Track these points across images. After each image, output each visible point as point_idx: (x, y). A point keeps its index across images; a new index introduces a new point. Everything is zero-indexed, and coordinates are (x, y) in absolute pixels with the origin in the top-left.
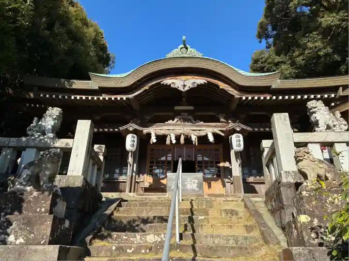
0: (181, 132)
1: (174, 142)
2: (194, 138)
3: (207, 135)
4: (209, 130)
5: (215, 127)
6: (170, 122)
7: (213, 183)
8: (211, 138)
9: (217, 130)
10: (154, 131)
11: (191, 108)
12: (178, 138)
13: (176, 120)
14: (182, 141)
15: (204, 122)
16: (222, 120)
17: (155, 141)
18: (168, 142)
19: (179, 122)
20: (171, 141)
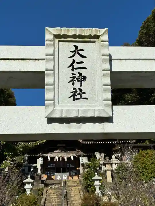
0: (60, 156)
1: (57, 160)
2: (65, 158)
3: (71, 157)
4: (72, 155)
5: (74, 153)
6: (56, 151)
7: (74, 177)
8: (72, 158)
9: (74, 155)
10: (49, 156)
11: (64, 145)
12: (59, 158)
13: (58, 150)
14: (61, 159)
15: (70, 151)
16: (77, 150)
17: (50, 160)
18: (55, 160)
19: (59, 151)
20: (56, 160)
